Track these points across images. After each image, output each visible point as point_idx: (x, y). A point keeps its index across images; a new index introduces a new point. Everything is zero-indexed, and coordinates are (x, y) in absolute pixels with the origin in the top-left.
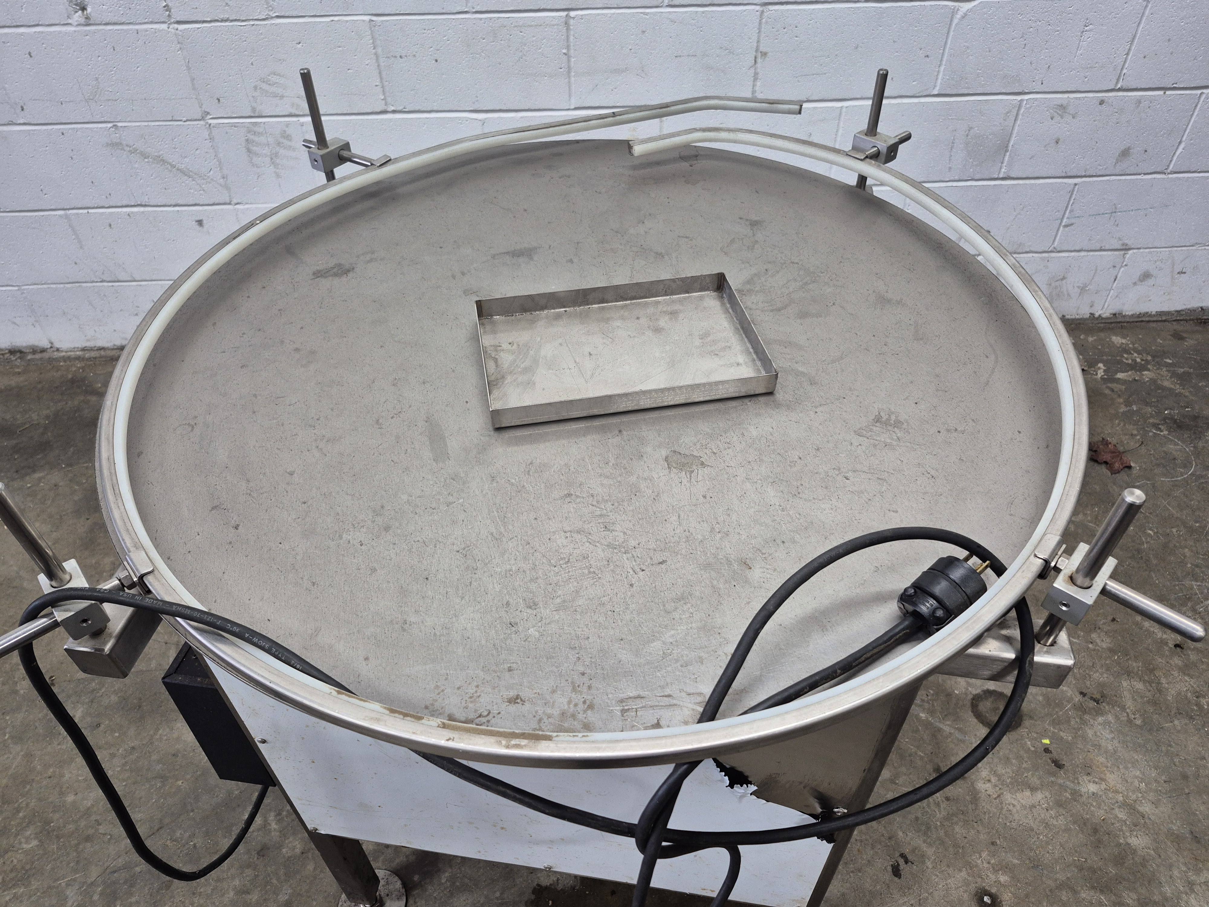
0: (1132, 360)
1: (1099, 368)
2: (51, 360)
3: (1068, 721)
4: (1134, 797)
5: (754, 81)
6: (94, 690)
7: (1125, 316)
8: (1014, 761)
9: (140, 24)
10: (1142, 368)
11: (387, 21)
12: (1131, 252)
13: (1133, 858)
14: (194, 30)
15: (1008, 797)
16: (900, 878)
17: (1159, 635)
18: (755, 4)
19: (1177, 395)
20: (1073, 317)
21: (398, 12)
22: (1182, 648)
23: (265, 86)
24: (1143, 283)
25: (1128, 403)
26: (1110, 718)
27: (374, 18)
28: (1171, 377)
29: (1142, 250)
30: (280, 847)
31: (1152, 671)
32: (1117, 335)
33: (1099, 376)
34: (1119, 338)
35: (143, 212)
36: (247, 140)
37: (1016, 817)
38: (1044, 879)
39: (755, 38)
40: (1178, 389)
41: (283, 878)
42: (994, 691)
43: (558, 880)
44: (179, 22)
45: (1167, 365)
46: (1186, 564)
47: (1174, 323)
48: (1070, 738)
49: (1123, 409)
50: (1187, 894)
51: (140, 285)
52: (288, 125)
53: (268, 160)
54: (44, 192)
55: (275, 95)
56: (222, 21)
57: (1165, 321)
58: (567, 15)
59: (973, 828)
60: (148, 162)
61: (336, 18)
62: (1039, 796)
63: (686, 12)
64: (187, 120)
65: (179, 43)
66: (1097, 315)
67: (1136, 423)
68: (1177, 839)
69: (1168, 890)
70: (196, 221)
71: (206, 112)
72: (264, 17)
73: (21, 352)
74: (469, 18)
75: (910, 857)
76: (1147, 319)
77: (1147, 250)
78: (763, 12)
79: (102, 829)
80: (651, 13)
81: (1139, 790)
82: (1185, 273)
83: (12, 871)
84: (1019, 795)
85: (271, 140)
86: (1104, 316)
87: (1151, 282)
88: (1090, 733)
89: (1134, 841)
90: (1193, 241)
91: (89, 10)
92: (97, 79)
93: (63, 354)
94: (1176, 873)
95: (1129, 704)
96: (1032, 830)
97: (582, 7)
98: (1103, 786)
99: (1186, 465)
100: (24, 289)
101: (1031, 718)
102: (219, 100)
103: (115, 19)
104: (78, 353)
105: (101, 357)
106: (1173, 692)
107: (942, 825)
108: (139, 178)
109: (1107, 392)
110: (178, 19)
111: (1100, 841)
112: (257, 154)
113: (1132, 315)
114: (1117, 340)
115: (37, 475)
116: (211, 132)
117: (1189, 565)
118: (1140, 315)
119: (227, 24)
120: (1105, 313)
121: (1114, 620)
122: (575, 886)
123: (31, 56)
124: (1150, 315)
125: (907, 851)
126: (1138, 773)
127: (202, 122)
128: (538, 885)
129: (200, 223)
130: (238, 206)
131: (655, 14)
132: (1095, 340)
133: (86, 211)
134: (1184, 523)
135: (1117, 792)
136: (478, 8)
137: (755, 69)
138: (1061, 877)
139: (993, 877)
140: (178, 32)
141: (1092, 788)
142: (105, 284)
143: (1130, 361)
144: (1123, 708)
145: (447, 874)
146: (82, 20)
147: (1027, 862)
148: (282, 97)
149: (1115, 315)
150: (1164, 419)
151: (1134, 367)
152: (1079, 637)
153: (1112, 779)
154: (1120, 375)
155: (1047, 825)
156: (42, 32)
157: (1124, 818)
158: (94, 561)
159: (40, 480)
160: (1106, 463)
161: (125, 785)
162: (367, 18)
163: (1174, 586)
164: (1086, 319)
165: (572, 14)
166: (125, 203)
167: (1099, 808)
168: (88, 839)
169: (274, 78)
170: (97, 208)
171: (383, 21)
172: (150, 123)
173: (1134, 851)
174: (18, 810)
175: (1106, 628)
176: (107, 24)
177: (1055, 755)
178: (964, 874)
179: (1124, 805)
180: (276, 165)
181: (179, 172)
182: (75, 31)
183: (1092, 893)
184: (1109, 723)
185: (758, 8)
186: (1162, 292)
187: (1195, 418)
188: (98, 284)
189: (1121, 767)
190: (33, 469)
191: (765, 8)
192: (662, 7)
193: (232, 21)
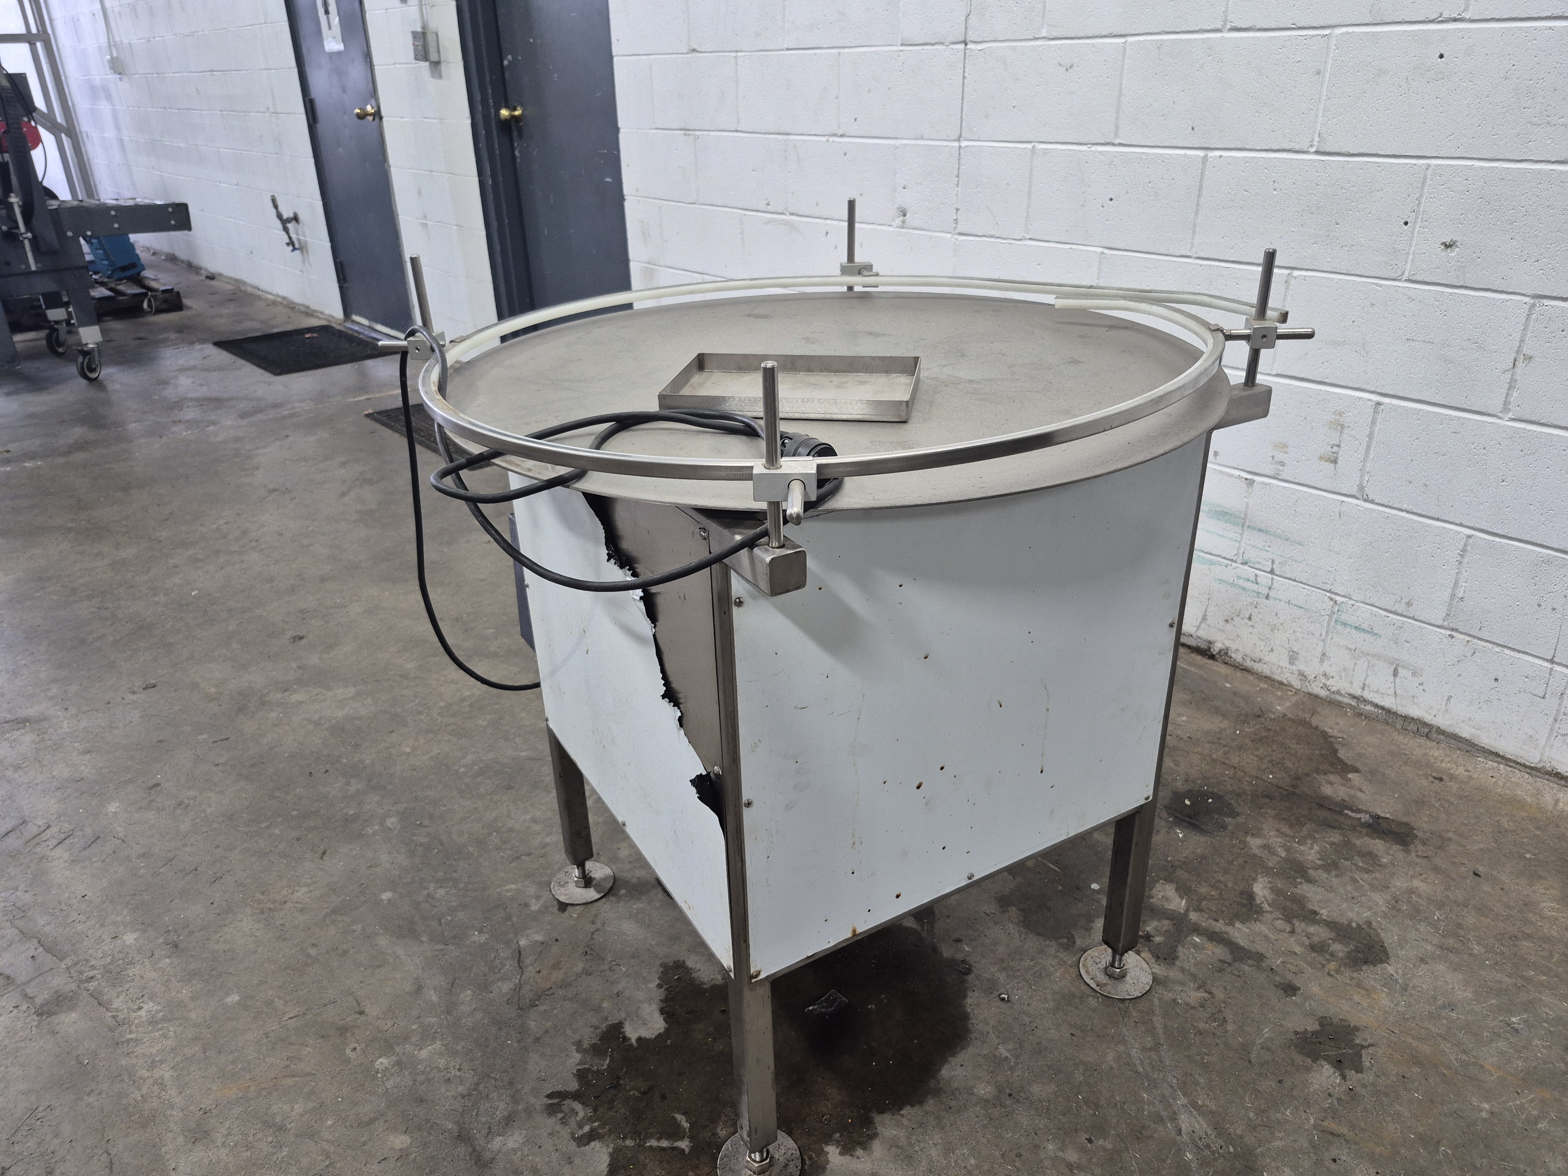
5: (1509, 389)
9: (935, 231)
11: (1117, 255)
14: (969, 242)
18: (1524, 295)
21: (1127, 248)
27: (1106, 251)
39: (1517, 336)
44: (960, 234)
56: (991, 237)
58: (1289, 274)
61: (1074, 247)
63: (1429, 291)
65: (954, 250)
72: (1020, 238)
78: (1533, 305)
80: (1386, 285)
91: (907, 216)
97: (1306, 268)
103: (921, 226)
110: (961, 231)
119: (993, 240)
122: (704, 984)
128: (684, 962)
131: (1389, 287)
136: (1201, 255)
137: (1512, 375)
145: (641, 906)
146: (901, 224)
156: (874, 229)
162: (1099, 250)
165: (1296, 273)
171: (1112, 255)
176: (914, 229)
185: (1526, 299)
191: (1537, 302)
192: (1400, 280)
193: (998, 238)
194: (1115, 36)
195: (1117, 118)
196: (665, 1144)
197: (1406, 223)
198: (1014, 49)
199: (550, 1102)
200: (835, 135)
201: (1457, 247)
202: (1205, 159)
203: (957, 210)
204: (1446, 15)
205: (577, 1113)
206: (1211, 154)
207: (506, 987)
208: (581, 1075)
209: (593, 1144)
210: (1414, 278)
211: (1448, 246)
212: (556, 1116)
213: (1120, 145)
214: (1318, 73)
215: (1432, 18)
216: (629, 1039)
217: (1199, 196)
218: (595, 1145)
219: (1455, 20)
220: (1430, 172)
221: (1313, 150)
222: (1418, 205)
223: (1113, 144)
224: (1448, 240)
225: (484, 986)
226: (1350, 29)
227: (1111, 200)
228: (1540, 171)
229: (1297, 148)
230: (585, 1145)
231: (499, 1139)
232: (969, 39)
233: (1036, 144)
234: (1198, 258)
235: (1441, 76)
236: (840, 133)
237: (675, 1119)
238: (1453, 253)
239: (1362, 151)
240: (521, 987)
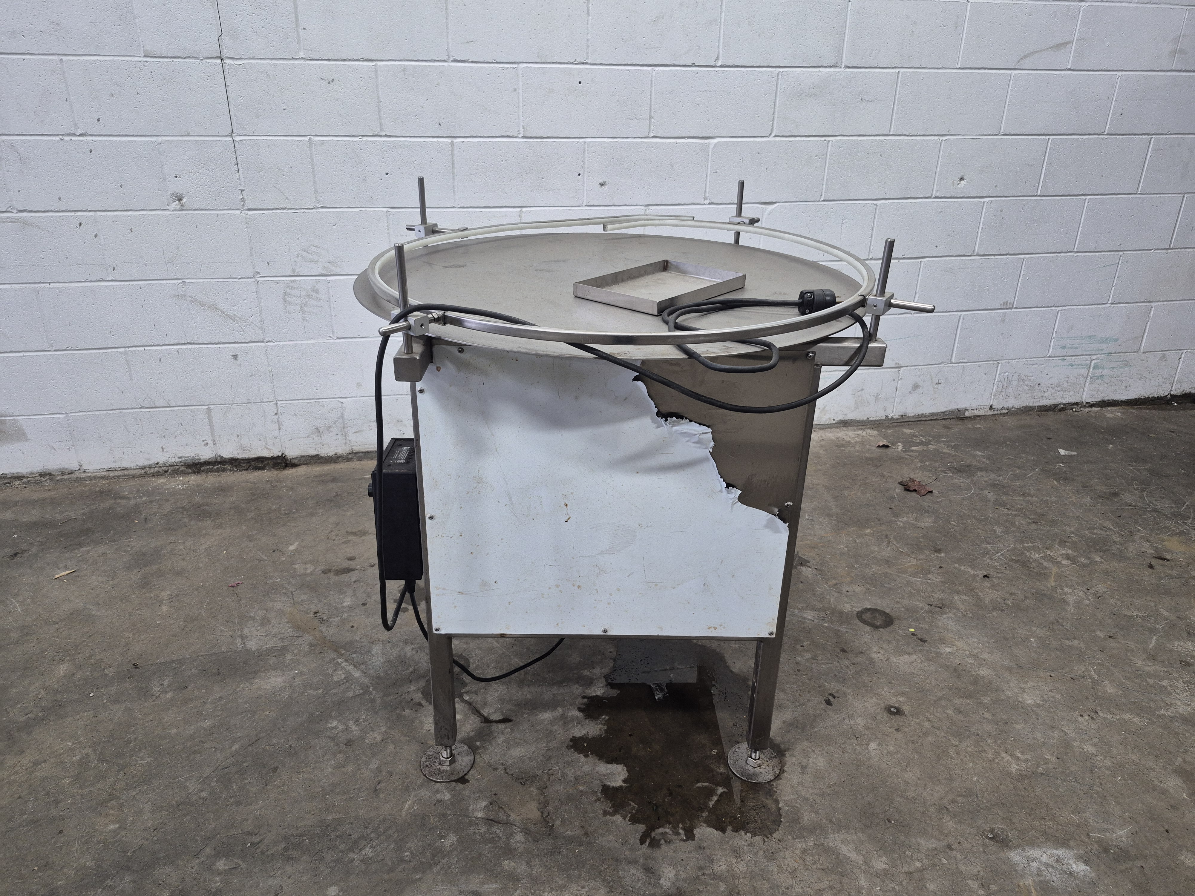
0: (920, 440)
1: (899, 445)
2: (78, 480)
3: (924, 619)
4: (976, 651)
6: (175, 668)
7: (909, 417)
8: (893, 642)
9: (221, 210)
10: (927, 443)
11: (399, 212)
12: (902, 369)
13: (983, 681)
14: (260, 214)
15: (894, 660)
16: (832, 705)
17: (972, 572)
18: (641, 205)
19: (953, 456)
20: (875, 419)
22: (988, 577)
23: (305, 254)
24: (915, 392)
25: (922, 462)
26: (951, 615)
28: (947, 447)
29: (909, 368)
30: (363, 739)
31: (972, 590)
32: (906, 428)
33: (900, 449)
34: (908, 430)
35: (190, 349)
36: (285, 293)
37: (902, 668)
38: (928, 697)
40: (953, 453)
41: (370, 756)
42: (870, 608)
43: (588, 733)
44: (249, 210)
45: (943, 442)
46: (981, 537)
47: (943, 421)
48: (927, 627)
49: (919, 464)
50: (1021, 694)
51: (174, 410)
52: (317, 282)
53: (298, 308)
54: (112, 333)
55: (312, 261)
56: (282, 209)
57: (936, 420)
58: (521, 211)
59: (875, 676)
60: (203, 309)
61: (364, 209)
62: (914, 657)
64: (241, 278)
65: (246, 223)
66: (890, 417)
67: (930, 471)
68: (1009, 669)
69: (1009, 694)
70: (232, 356)
71: (257, 272)
72: (312, 207)
73: (50, 474)
74: (456, 211)
75: (836, 695)
76: (924, 419)
77: (913, 367)
78: (647, 210)
79: (206, 745)
80: (575, 210)
81: (978, 648)
82: (940, 383)
83: (133, 777)
84: (901, 658)
85: (303, 293)
86: (895, 417)
87: (920, 390)
88: (940, 623)
89: (982, 673)
90: (940, 361)
91: (184, 200)
92: (178, 248)
93: (89, 475)
94: (1012, 685)
95: (962, 607)
96: (914, 674)
97: (530, 206)
98: (955, 648)
99: (968, 489)
100: (71, 416)
101: (899, 619)
102: (268, 263)
103: (202, 207)
104: (103, 473)
105: (124, 475)
106: (988, 599)
107: (853, 677)
108: (193, 322)
109: (907, 457)
110: (249, 207)
111: (959, 675)
112: (290, 304)
113: (914, 416)
114: (907, 431)
115: (85, 549)
116: (258, 287)
117: (983, 537)
118: (919, 416)
119: (285, 211)
120: (895, 415)
121: (940, 567)
122: (601, 735)
123: (131, 231)
124: (925, 416)
125: (833, 692)
126: (976, 640)
127: (253, 280)
128: (574, 737)
129: (235, 357)
130: (268, 344)
132: (892, 432)
133: (143, 348)
134: (974, 517)
135: (964, 650)
136: (462, 205)
138: (940, 694)
139: (894, 699)
140: (247, 216)
141: (948, 650)
142: (143, 410)
143: (918, 441)
144: (958, 609)
146: (178, 207)
147: (915, 689)
148: (317, 262)
149: (902, 416)
150: (948, 468)
151: (921, 443)
152: (920, 578)
153: (959, 644)
154: (913, 448)
155: (923, 670)
156: (145, 215)
157: (973, 662)
158: (152, 595)
159: (88, 551)
160: (915, 491)
161: (220, 719)
162: (384, 209)
163: (976, 548)
164: (884, 420)
165: (524, 210)
166: (176, 342)
167: (955, 659)
168: (196, 752)
169: (312, 249)
170: (153, 346)
171: (395, 212)
172: (212, 280)
173: (983, 677)
174: (129, 742)
175: (936, 572)
176: (196, 210)
177: (919, 636)
178: (874, 699)
179: (971, 656)
180: (304, 312)
181: (227, 317)
182: (170, 214)
183: (961, 700)
184: (951, 618)
185: (643, 208)
186: (929, 399)
187: (969, 466)
188: (137, 410)
189: (964, 638)
190: (80, 545)
191: (647, 207)
192: (582, 206)
193: (289, 209)
194: (366, 60)
195: (380, 118)
196: (715, 798)
197: (579, 175)
198: (275, 66)
199: (647, 843)
200: (74, 135)
201: (607, 185)
202: (452, 144)
203: (242, 191)
204: (578, 60)
205: (666, 833)
206: (456, 140)
207: (519, 837)
208: (634, 820)
209: (695, 832)
210: (589, 204)
211: (602, 185)
212: (661, 844)
213: (386, 136)
214: (515, 90)
215: (571, 61)
216: (621, 787)
217: (453, 168)
218: (697, 831)
219: (583, 63)
220: (586, 145)
221: (520, 136)
222: (584, 163)
223: (380, 136)
224: (602, 181)
225: (509, 852)
226: (529, 65)
227: (387, 174)
228: (637, 143)
229: (511, 135)
230: (695, 837)
231: (663, 881)
232: (224, 56)
233: (312, 137)
234: (461, 207)
235: (582, 93)
236: (78, 133)
237: (699, 787)
238: (606, 188)
239: (549, 135)
240: (526, 829)
